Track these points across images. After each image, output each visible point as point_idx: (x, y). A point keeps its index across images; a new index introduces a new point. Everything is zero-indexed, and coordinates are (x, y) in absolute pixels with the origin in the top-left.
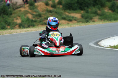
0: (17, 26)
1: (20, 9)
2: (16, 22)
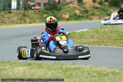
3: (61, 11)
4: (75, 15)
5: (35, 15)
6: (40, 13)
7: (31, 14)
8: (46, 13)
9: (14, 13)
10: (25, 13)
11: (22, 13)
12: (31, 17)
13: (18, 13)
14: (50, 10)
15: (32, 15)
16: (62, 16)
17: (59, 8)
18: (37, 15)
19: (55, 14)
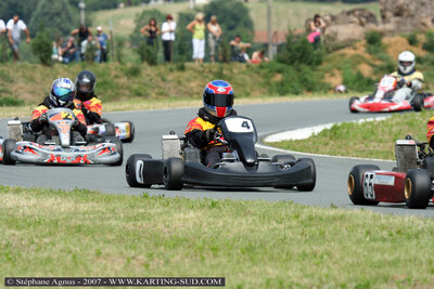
1: (343, 51)
2: (330, 84)
3: (321, 67)
4: (360, 77)
5: (251, 76)
6: (264, 71)
7: (239, 73)
8: (279, 71)
9: (192, 69)
10: (222, 69)
11: (215, 70)
12: (240, 82)
13: (204, 71)
14: (292, 63)
15: (242, 76)
16: (323, 81)
17: (315, 58)
18: (256, 76)
19: (305, 73)
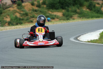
0: (7, 24)
2: (6, 21)
3: (2, 15)
